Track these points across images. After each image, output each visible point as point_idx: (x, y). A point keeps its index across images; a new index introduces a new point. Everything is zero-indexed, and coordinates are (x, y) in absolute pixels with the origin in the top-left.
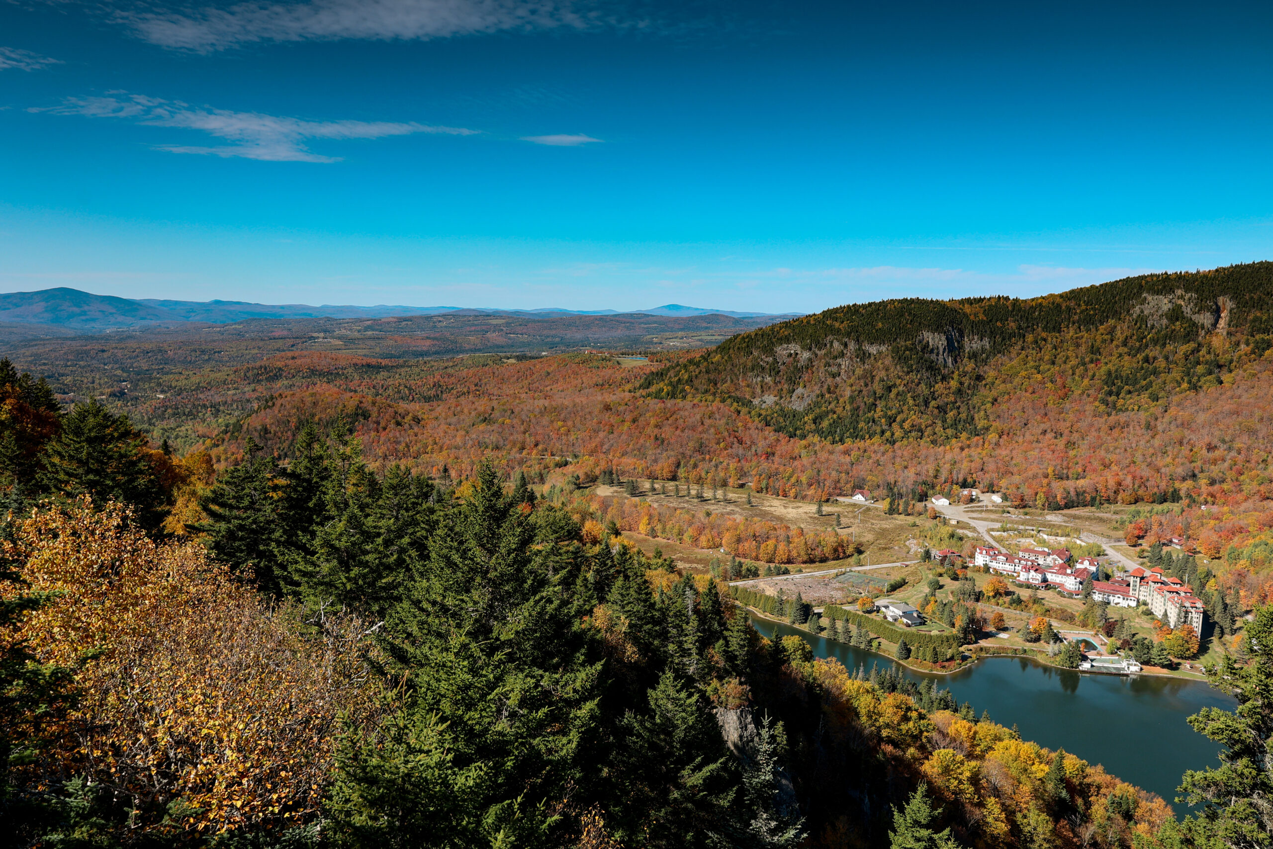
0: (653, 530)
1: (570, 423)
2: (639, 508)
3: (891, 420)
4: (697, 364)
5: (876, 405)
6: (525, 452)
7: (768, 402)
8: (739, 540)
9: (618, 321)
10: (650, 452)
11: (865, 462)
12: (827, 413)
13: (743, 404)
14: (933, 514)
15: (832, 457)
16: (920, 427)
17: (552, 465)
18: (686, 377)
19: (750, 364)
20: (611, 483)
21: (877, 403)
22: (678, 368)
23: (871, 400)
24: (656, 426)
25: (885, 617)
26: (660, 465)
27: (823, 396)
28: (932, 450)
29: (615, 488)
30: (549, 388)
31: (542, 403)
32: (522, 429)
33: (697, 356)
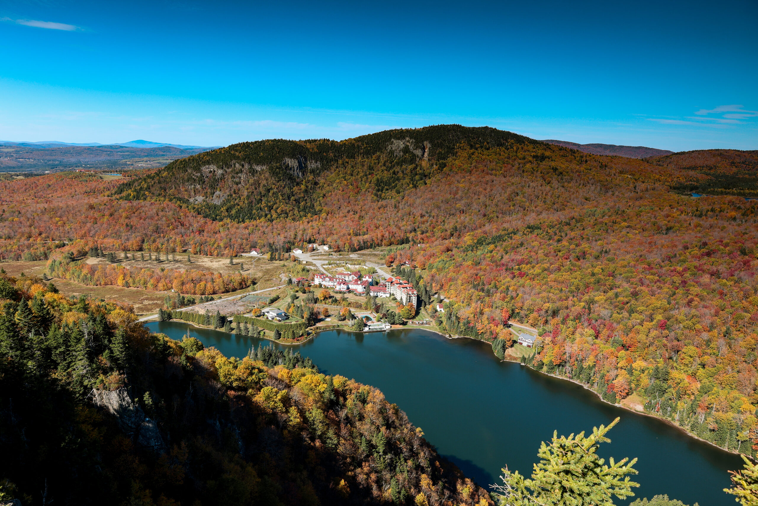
0: (127, 282)
1: (65, 219)
2: (116, 270)
3: (270, 208)
4: (153, 178)
5: (262, 200)
6: (31, 240)
7: (199, 200)
8: (183, 284)
9: (101, 150)
10: (124, 234)
11: (256, 233)
12: (234, 205)
13: (183, 202)
14: (294, 259)
15: (238, 231)
16: (286, 211)
17: (53, 247)
18: (145, 186)
19: (186, 178)
20: (97, 256)
21: (262, 198)
22: (140, 181)
23: (259, 197)
24: (127, 218)
25: (267, 318)
26: (131, 242)
27: (231, 195)
28: (293, 224)
29: (100, 259)
30: (50, 195)
31: (41, 206)
32: (28, 224)
33: (153, 172)
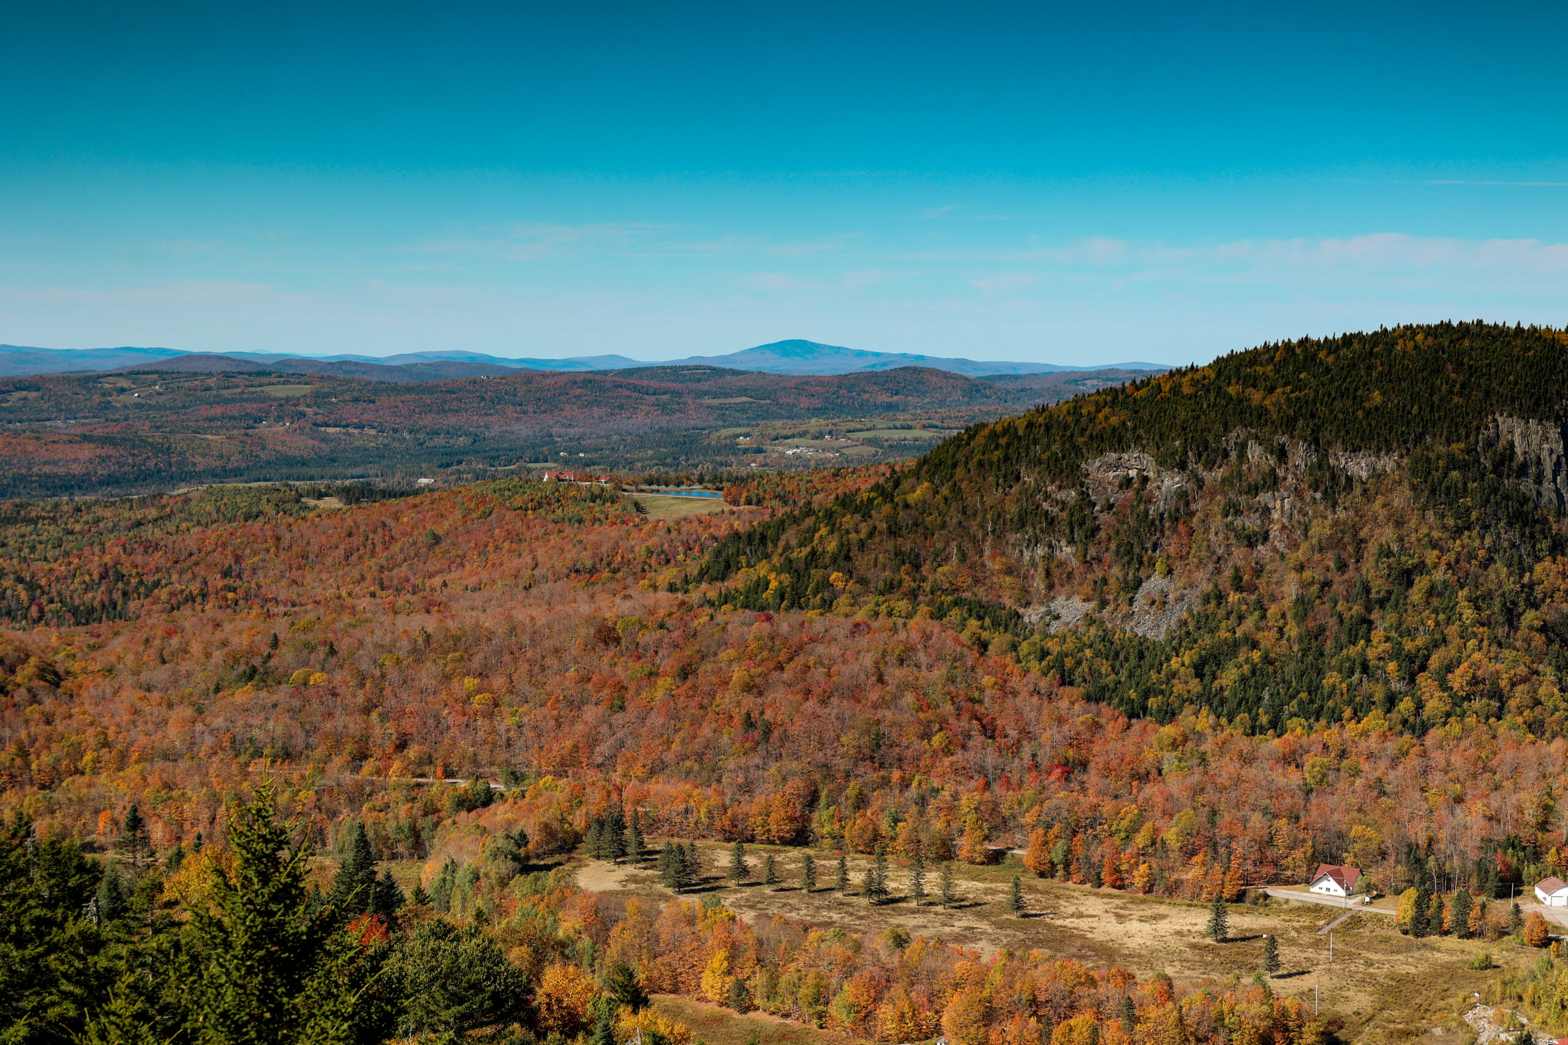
0: (741, 988)
1: (498, 682)
2: (700, 926)
3: (1415, 666)
4: (865, 510)
5: (1370, 623)
6: (368, 766)
7: (1067, 615)
8: (989, 1016)
9: (635, 388)
10: (731, 764)
11: (1342, 785)
12: (1234, 647)
13: (996, 624)
14: (1538, 934)
15: (1251, 772)
16: (1495, 684)
17: (446, 803)
18: (832, 546)
19: (1012, 510)
20: (619, 854)
21: (1374, 616)
22: (809, 522)
23: (1357, 609)
24: (748, 688)
26: (760, 799)
27: (1220, 597)
28: (1530, 751)
29: (630, 869)
30: (437, 581)
31: (417, 623)
32: (360, 699)
33: (863, 486)
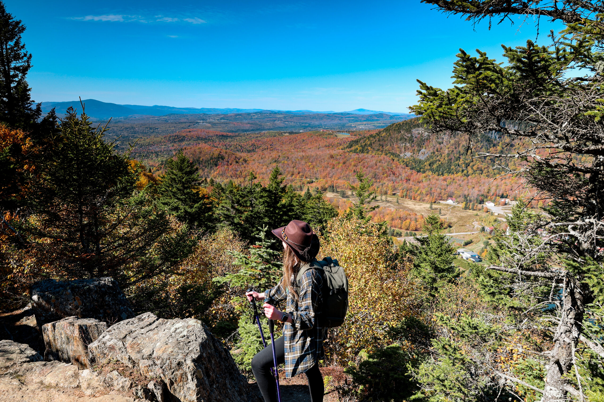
1: (314, 164)
2: (346, 203)
3: (467, 165)
4: (374, 137)
6: (294, 176)
7: (408, 155)
8: (393, 219)
9: (335, 116)
10: (351, 178)
11: (453, 185)
12: (436, 161)
13: (396, 156)
14: (486, 210)
15: (438, 182)
16: (481, 169)
17: (306, 182)
18: (369, 143)
19: (399, 138)
20: (333, 191)
21: (461, 157)
22: (365, 139)
23: (458, 155)
24: (354, 166)
25: (462, 257)
26: (356, 184)
27: (434, 153)
28: (487, 180)
29: (335, 194)
31: (301, 154)
32: (292, 166)
33: (374, 133)
